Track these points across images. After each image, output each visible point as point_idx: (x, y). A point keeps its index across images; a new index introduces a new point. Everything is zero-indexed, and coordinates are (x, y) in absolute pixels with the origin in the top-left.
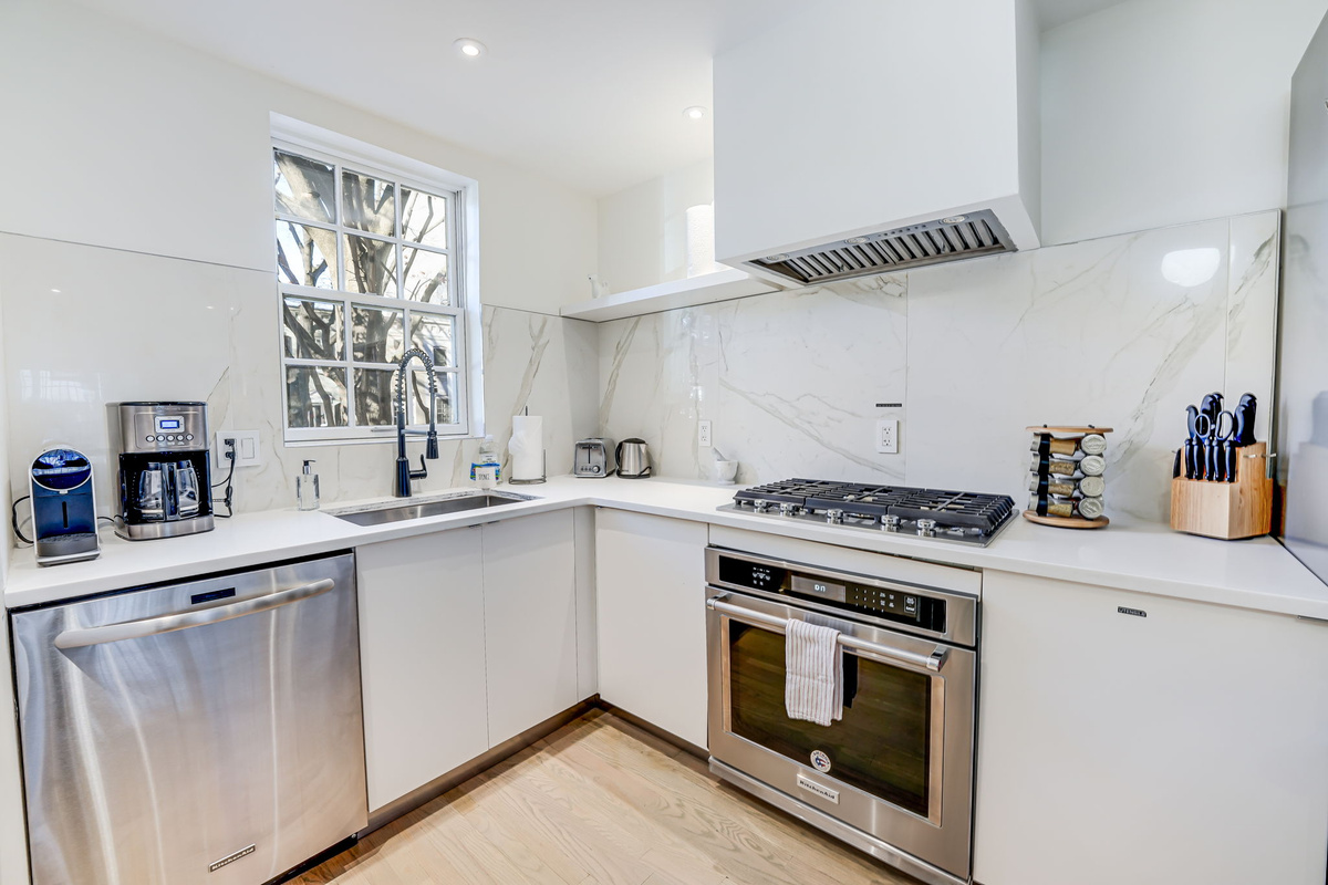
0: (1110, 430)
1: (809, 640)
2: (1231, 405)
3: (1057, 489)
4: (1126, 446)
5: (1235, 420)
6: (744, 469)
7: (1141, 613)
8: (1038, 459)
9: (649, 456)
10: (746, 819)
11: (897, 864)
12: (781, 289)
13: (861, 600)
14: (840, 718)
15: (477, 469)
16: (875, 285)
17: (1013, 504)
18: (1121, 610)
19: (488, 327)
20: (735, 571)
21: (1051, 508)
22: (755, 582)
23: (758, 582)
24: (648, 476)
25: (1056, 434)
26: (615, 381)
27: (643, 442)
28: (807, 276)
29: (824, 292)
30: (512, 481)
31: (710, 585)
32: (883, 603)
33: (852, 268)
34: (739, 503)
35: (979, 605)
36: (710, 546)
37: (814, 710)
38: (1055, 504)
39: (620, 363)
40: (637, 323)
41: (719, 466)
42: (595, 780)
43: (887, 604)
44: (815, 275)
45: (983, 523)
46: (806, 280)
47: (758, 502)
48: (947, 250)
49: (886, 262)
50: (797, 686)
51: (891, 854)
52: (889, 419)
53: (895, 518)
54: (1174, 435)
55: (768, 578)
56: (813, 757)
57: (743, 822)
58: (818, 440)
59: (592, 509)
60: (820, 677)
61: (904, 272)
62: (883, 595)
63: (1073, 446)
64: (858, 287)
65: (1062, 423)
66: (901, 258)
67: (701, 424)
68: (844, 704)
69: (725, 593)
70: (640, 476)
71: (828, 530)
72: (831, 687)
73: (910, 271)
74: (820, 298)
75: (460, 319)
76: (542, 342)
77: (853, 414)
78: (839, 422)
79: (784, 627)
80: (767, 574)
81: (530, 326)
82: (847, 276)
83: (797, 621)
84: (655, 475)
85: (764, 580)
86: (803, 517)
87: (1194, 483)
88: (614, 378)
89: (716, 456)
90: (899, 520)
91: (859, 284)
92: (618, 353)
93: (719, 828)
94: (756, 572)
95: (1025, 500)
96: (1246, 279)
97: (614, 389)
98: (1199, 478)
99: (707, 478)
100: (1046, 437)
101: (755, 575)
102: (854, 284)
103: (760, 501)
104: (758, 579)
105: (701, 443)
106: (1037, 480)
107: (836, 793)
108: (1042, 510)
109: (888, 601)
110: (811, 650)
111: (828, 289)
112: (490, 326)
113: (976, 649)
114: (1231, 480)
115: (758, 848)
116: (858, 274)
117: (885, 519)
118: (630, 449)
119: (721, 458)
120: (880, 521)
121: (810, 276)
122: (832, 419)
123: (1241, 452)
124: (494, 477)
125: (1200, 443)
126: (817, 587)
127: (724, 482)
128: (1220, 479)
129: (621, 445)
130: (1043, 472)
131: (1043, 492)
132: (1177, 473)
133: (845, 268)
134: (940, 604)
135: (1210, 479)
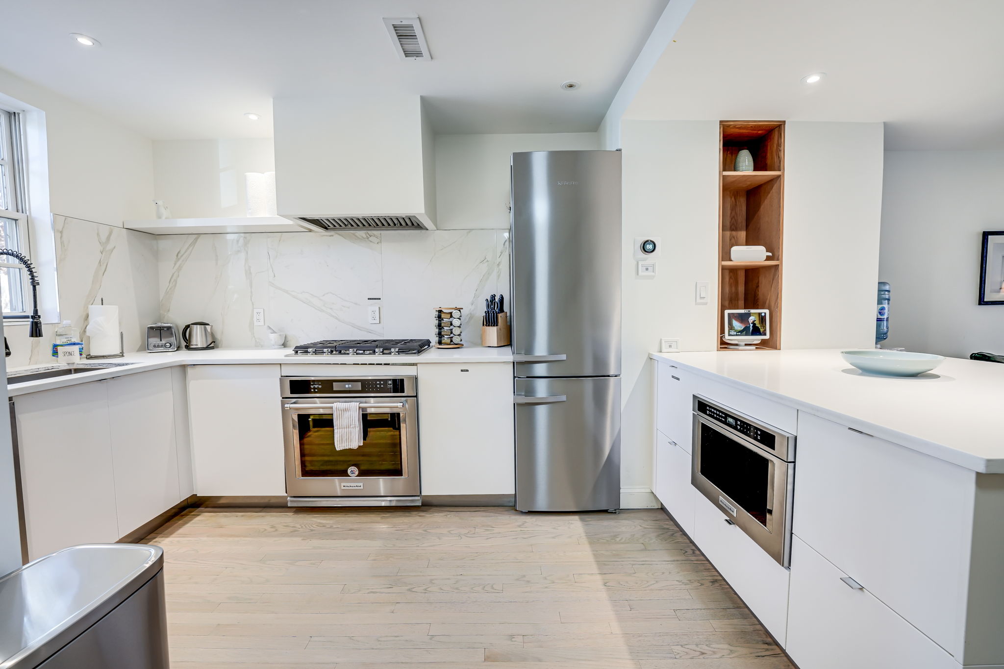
0: (462, 309)
1: (346, 410)
2: (497, 299)
3: (445, 333)
4: (469, 316)
5: (497, 304)
6: (289, 338)
7: (467, 371)
8: (438, 321)
9: (213, 335)
10: (315, 519)
11: (393, 504)
12: (310, 231)
13: (369, 387)
14: (362, 444)
15: (59, 348)
16: (365, 236)
17: (431, 343)
18: (462, 371)
19: (60, 233)
20: (300, 387)
21: (443, 341)
22: (312, 390)
23: (314, 390)
24: (213, 348)
25: (444, 311)
26: (176, 281)
27: (208, 324)
28: (327, 226)
29: (337, 235)
30: (89, 357)
31: (283, 398)
32: (378, 386)
33: (352, 226)
34: (297, 352)
35: (416, 378)
36: (282, 376)
37: (350, 443)
38: (446, 339)
39: (180, 269)
40: (196, 239)
41: (273, 337)
42: (208, 536)
43: (380, 386)
44: (332, 226)
45: (417, 348)
46: (326, 228)
47: (310, 350)
48: (399, 225)
49: (370, 225)
50: (340, 435)
51: (390, 501)
52: (374, 306)
53: (381, 350)
54: (481, 310)
55: (320, 387)
56: (349, 471)
57: (313, 521)
58: (337, 318)
59: (184, 367)
60: (352, 426)
61: (379, 232)
62: (378, 382)
63: (449, 315)
64: (355, 236)
65: (446, 307)
66: (377, 225)
67: (256, 311)
68: (364, 440)
69: (294, 400)
70: (208, 348)
71: (351, 358)
72: (357, 429)
73: (382, 232)
74: (335, 238)
75: (22, 223)
76: (109, 247)
77: (356, 304)
78: (349, 308)
79: (332, 408)
80: (319, 384)
81: (98, 234)
82: (350, 229)
83: (338, 403)
84: (217, 347)
85: (317, 388)
86: (335, 354)
87: (488, 328)
88: (174, 277)
89: (270, 331)
90: (383, 350)
91: (357, 234)
92: (178, 259)
93: (300, 527)
94: (313, 385)
95: (434, 340)
96: (502, 253)
97: (175, 285)
98: (489, 326)
99: (262, 346)
100: (440, 311)
101: (312, 387)
102: (354, 234)
103: (311, 349)
104: (314, 388)
105: (256, 323)
106: (437, 330)
107: (361, 484)
108: (440, 343)
109: (380, 384)
110: (347, 414)
111: (338, 234)
112: (61, 232)
113: (416, 396)
114: (497, 325)
115: (324, 526)
116: (355, 229)
117: (377, 350)
118: (197, 331)
119: (274, 332)
120: (375, 351)
121: (329, 226)
122: (345, 307)
123: (500, 315)
124: (78, 353)
125: (488, 312)
126: (347, 386)
127: (276, 347)
128: (494, 326)
129: (188, 327)
130: (440, 326)
131: (440, 335)
132: (483, 325)
133: (349, 225)
134: (402, 381)
135: (491, 326)
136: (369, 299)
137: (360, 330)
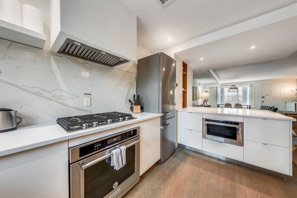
136: (84, 94)
137: (79, 110)
